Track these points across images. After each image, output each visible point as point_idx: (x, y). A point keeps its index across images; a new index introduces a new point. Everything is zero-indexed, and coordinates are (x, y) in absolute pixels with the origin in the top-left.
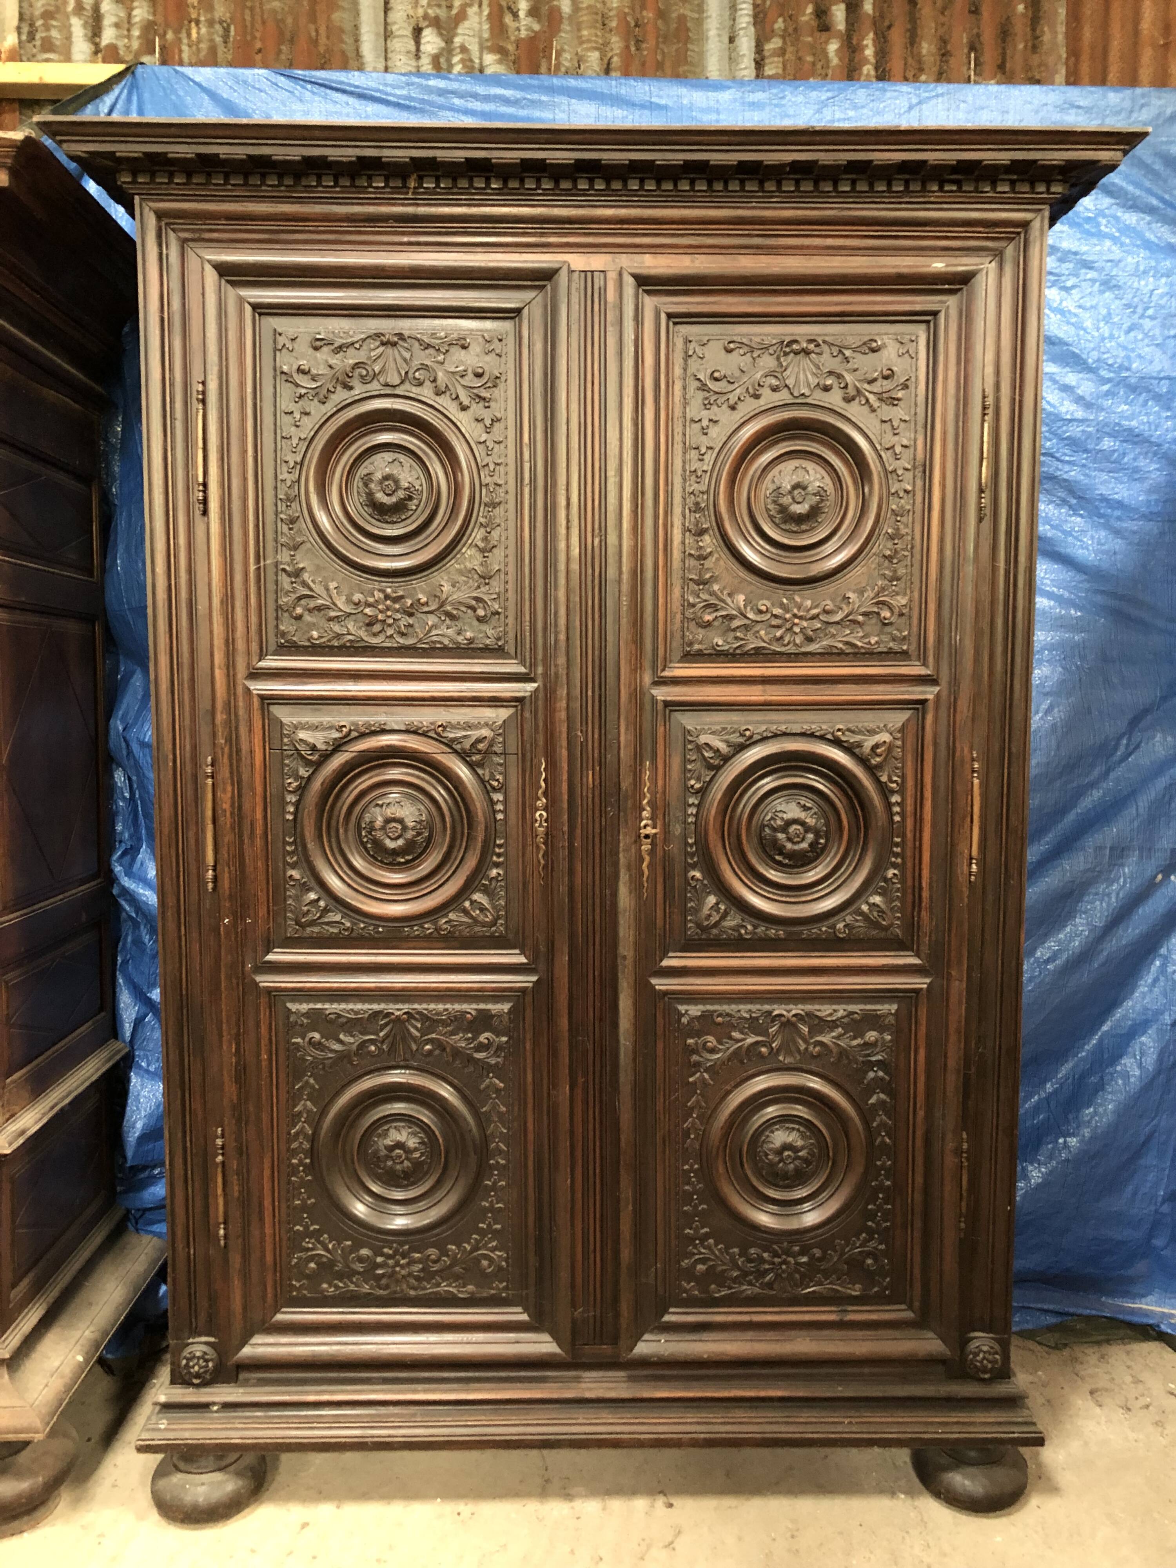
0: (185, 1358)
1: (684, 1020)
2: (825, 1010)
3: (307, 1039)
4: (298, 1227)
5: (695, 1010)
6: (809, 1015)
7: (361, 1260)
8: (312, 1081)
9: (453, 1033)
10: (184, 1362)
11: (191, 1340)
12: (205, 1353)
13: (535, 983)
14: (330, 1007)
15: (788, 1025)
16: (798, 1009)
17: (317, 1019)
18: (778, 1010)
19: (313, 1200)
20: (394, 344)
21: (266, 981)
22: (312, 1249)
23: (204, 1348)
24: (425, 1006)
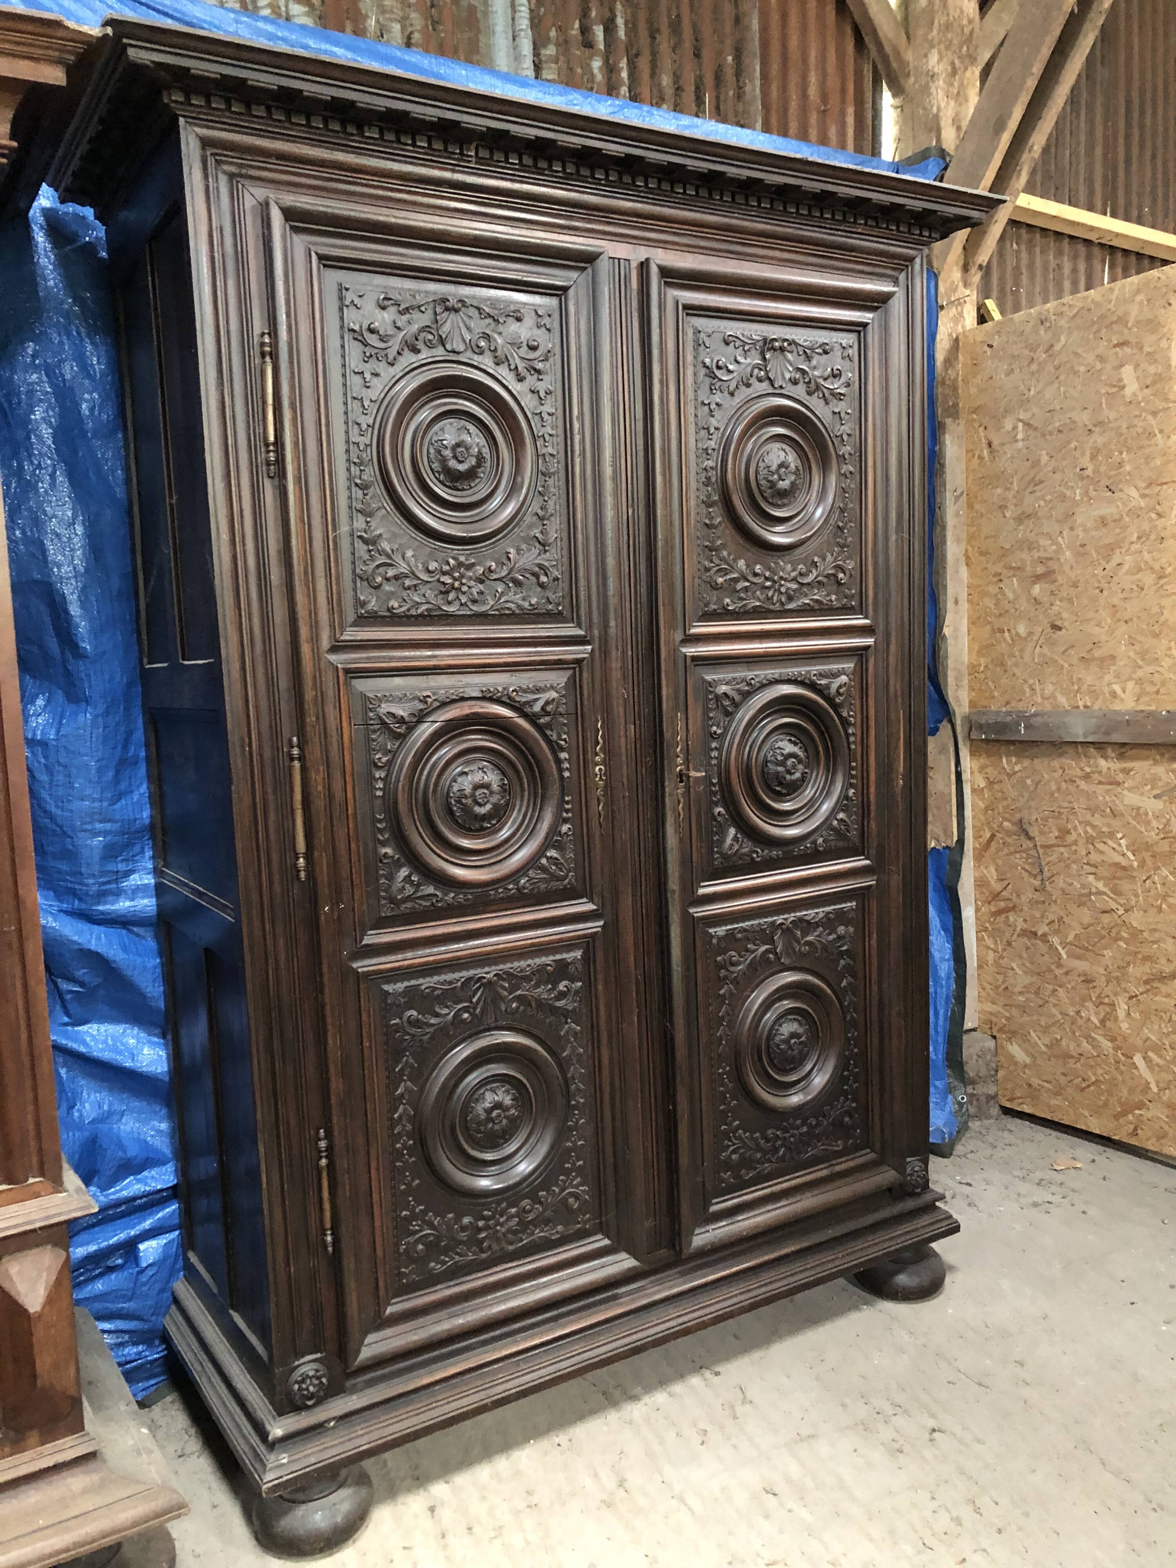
0: (297, 1382)
1: (714, 941)
2: (809, 914)
3: (405, 1019)
4: (404, 1213)
5: (721, 930)
6: (801, 920)
7: (463, 1229)
8: (411, 1061)
9: (537, 986)
10: (296, 1387)
11: (297, 1363)
12: (317, 1371)
13: (603, 927)
14: (425, 983)
15: (787, 931)
16: (792, 916)
17: (414, 997)
18: (779, 919)
19: (417, 1181)
20: (457, 311)
21: (363, 966)
22: (421, 1231)
23: (314, 1366)
24: (509, 965)
